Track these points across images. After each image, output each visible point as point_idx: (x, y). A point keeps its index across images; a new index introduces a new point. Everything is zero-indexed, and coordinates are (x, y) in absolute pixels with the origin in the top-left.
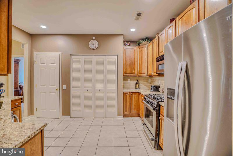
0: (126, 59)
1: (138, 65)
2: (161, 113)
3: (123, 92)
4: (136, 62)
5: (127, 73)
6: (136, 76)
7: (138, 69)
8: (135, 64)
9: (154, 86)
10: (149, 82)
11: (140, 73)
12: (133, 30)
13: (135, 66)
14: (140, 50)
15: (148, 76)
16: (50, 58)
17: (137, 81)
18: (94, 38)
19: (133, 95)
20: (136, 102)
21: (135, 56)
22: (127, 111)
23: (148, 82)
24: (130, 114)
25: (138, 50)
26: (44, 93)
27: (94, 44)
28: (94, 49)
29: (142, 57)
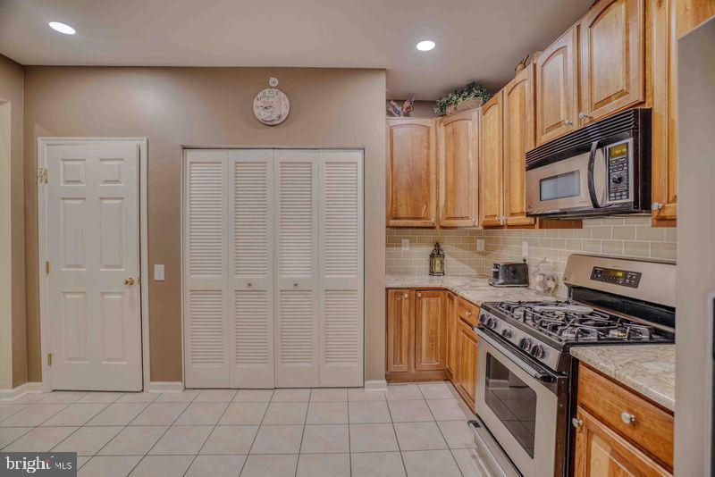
0: (395, 163)
1: (442, 186)
2: (581, 399)
3: (387, 289)
4: (433, 177)
5: (400, 218)
6: (433, 228)
7: (442, 202)
8: (428, 185)
9: (507, 266)
10: (478, 249)
11: (448, 219)
12: (426, 46)
13: (429, 190)
14: (450, 129)
15: (481, 228)
16: (101, 160)
17: (437, 245)
18: (273, 81)
19: (424, 301)
20: (437, 324)
21: (428, 155)
22: (401, 361)
23: (473, 248)
24: (413, 371)
25: (442, 130)
26: (81, 296)
27: (275, 104)
28: (274, 123)
29: (455, 158)
